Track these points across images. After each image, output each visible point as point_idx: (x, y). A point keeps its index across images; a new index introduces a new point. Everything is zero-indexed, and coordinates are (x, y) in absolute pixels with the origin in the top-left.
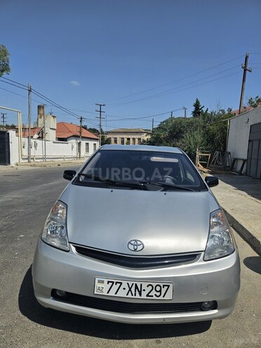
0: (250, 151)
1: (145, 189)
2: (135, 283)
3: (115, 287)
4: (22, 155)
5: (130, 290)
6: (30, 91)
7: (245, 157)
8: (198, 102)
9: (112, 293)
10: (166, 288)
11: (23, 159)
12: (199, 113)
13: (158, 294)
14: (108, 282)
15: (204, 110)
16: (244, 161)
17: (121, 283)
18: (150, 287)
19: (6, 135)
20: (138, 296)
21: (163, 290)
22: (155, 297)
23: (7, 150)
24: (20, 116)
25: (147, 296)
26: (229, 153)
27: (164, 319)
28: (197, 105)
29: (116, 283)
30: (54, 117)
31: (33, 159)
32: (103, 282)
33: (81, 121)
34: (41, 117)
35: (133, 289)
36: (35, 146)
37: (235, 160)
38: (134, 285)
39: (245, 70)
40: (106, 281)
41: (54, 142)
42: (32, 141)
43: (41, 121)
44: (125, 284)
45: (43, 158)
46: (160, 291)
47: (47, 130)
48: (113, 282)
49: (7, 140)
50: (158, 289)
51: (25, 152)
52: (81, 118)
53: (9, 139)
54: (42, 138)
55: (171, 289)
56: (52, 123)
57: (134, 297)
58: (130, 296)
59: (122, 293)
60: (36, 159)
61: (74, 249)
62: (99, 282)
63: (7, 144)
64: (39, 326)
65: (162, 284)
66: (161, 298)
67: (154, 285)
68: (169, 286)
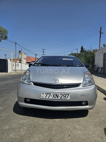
0: (104, 64)
1: (59, 66)
2: (56, 93)
3: (48, 95)
4: (13, 69)
5: (54, 96)
6: (16, 44)
7: (102, 67)
8: (82, 47)
9: (47, 98)
10: (67, 95)
11: (13, 71)
12: (83, 51)
13: (65, 97)
14: (46, 94)
15: (85, 50)
16: (102, 68)
17: (50, 94)
18: (62, 95)
19: (7, 61)
20: (57, 98)
21: (67, 96)
22: (63, 99)
23: (7, 67)
24: (12, 53)
25: (60, 98)
26: (96, 66)
27: (67, 108)
28: (82, 48)
29: (49, 94)
30: (25, 54)
31: (17, 70)
32: (43, 94)
33: (36, 56)
34: (20, 54)
35: (55, 96)
36: (18, 65)
37: (98, 68)
38: (55, 94)
39: (101, 33)
40: (45, 93)
41: (25, 64)
42: (17, 63)
43: (20, 56)
44: (52, 94)
45: (21, 70)
46: (65, 96)
47: (23, 59)
48: (47, 94)
49: (7, 63)
50: (64, 95)
51: (14, 68)
52: (36, 54)
53: (7, 62)
54: (21, 62)
55: (69, 96)
56: (24, 56)
57: (55, 99)
58: (54, 98)
59: (51, 97)
60: (18, 71)
61: (32, 84)
62: (42, 94)
63: (7, 65)
64: (20, 115)
65: (66, 94)
66: (66, 99)
67: (63, 94)
68: (68, 95)
